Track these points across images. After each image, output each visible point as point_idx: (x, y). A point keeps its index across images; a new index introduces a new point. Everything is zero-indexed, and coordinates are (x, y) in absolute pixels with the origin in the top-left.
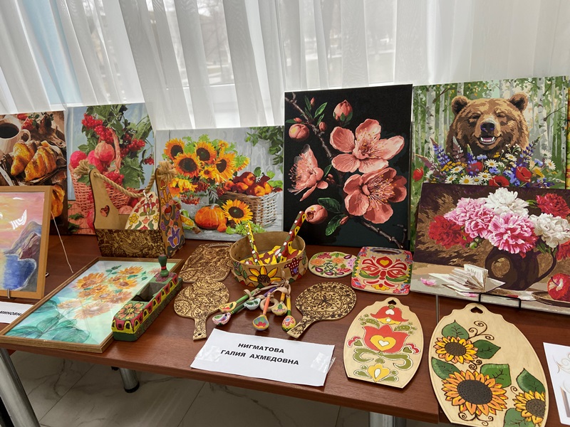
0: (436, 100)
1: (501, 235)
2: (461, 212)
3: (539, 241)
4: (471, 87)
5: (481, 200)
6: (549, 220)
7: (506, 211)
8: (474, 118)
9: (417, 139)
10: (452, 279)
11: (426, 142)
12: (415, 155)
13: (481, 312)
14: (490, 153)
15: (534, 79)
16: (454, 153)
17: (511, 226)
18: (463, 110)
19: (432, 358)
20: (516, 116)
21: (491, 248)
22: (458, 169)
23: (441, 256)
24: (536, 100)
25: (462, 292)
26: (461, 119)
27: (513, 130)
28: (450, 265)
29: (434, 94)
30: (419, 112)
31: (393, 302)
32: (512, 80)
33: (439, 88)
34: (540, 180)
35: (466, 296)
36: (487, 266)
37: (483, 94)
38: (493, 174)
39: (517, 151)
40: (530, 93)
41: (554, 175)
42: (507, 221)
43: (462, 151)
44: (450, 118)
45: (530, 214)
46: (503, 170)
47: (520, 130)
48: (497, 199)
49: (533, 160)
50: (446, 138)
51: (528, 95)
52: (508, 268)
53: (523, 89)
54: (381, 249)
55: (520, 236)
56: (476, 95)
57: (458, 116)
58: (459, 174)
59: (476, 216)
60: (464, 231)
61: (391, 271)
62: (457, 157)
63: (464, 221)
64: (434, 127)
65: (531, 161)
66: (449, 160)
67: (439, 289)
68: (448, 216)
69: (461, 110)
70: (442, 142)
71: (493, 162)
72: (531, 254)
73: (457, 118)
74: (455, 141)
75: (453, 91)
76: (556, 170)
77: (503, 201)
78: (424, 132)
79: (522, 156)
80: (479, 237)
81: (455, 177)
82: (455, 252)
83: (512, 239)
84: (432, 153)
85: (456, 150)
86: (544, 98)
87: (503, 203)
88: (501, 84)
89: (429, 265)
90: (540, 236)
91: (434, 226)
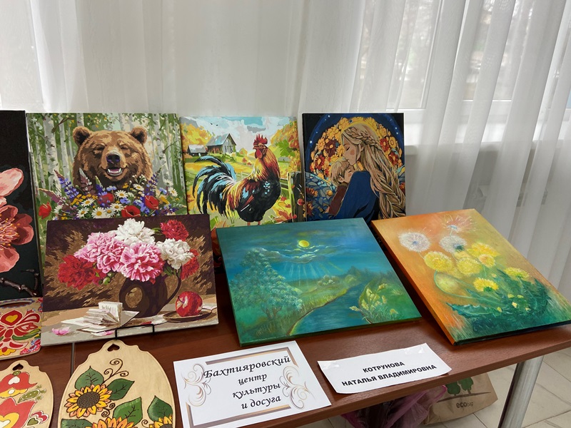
0: (55, 130)
1: (132, 265)
2: (91, 248)
3: (165, 265)
4: (91, 118)
5: (112, 232)
6: (172, 244)
7: (135, 242)
8: (99, 149)
9: (38, 172)
10: (87, 322)
11: (49, 174)
12: (38, 189)
13: (117, 348)
14: (119, 184)
15: (150, 115)
16: (83, 186)
17: (141, 255)
18: (86, 141)
19: (63, 420)
20: (138, 148)
21: (124, 280)
22: (89, 202)
23: (73, 299)
24: (154, 134)
25: (98, 332)
26: (85, 151)
27: (137, 162)
28: (84, 307)
29: (51, 122)
30: (37, 142)
31: (20, 367)
32: (130, 114)
33: (57, 117)
34: (167, 207)
35: (102, 335)
36: (122, 299)
37: (105, 126)
38: (124, 205)
39: (143, 181)
40: (148, 128)
41: (177, 201)
42: (136, 251)
43: (90, 183)
44: (73, 149)
45: (156, 241)
46: (133, 200)
47: (144, 161)
48: (126, 230)
49: (158, 189)
50: (72, 170)
51: (146, 129)
52: (140, 297)
53: (141, 123)
54: (9, 301)
55: (149, 263)
56: (97, 126)
57: (81, 148)
58: (91, 207)
59: (108, 250)
60: (97, 267)
61: (20, 327)
62: (87, 189)
63: (96, 257)
64: (56, 158)
65: (156, 190)
66: (78, 193)
67: (74, 336)
68: (79, 254)
69: (84, 141)
70: (68, 174)
71: (123, 192)
72: (160, 279)
73: (81, 149)
74: (82, 173)
75: (73, 121)
76: (178, 197)
77: (132, 232)
78: (46, 163)
79: (148, 185)
80: (111, 271)
81: (86, 210)
82: (88, 292)
83: (142, 268)
84: (58, 186)
85: (84, 182)
86: (161, 132)
87: (132, 233)
88: (120, 117)
89: (61, 313)
90: (166, 261)
91: (64, 268)
